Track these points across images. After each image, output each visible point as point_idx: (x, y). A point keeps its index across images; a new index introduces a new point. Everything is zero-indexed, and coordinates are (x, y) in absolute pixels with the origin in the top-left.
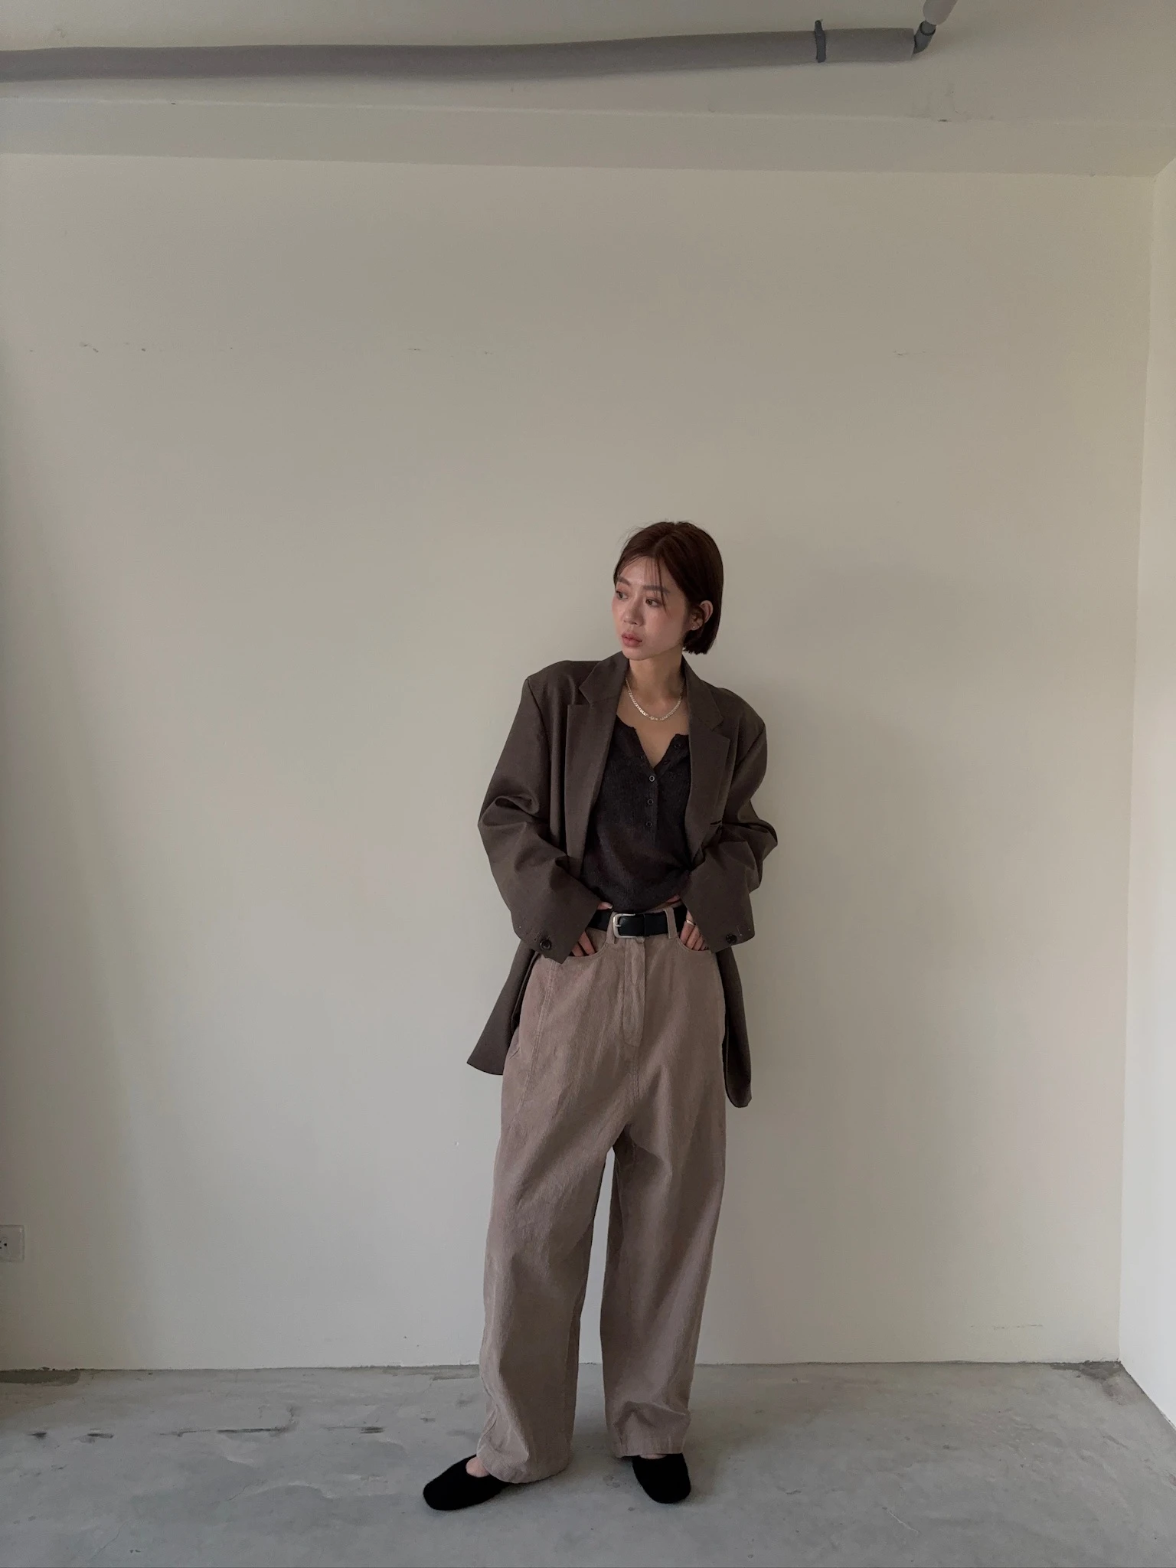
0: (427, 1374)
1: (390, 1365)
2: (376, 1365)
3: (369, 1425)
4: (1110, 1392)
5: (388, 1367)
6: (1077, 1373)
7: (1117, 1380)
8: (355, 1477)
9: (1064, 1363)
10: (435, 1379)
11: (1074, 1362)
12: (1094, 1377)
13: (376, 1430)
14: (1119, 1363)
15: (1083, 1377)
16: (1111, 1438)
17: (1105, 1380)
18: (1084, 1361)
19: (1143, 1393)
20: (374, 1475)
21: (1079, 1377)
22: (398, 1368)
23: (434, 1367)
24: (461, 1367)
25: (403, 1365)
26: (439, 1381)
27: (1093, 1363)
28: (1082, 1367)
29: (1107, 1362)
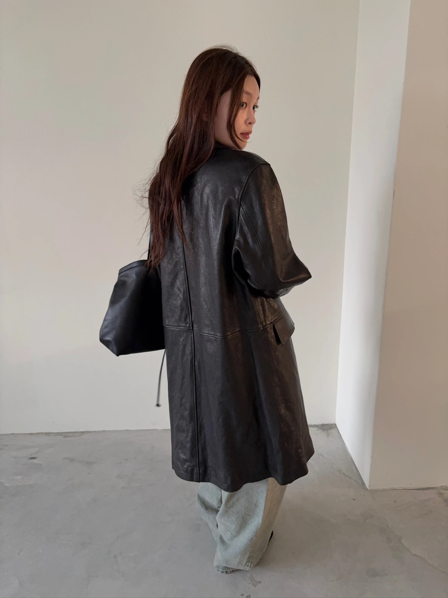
0: (61, 435)
1: (49, 432)
2: (43, 432)
3: (32, 456)
4: (328, 435)
5: (48, 433)
6: (317, 429)
7: (333, 431)
8: (20, 477)
9: (314, 425)
10: (65, 437)
11: (318, 424)
12: (324, 430)
13: (34, 458)
14: (335, 425)
15: (320, 430)
16: (322, 455)
17: (327, 430)
18: (322, 424)
19: (341, 436)
20: (27, 476)
21: (318, 430)
22: (52, 433)
23: (66, 433)
24: (77, 432)
25: (53, 432)
26: (66, 438)
27: (326, 424)
28: (319, 426)
29: (331, 424)
